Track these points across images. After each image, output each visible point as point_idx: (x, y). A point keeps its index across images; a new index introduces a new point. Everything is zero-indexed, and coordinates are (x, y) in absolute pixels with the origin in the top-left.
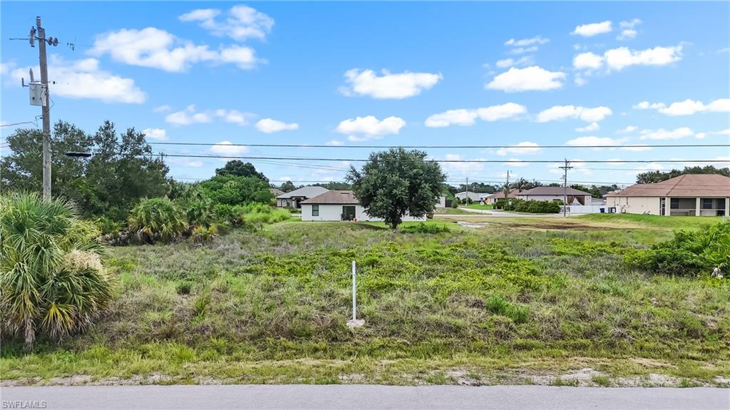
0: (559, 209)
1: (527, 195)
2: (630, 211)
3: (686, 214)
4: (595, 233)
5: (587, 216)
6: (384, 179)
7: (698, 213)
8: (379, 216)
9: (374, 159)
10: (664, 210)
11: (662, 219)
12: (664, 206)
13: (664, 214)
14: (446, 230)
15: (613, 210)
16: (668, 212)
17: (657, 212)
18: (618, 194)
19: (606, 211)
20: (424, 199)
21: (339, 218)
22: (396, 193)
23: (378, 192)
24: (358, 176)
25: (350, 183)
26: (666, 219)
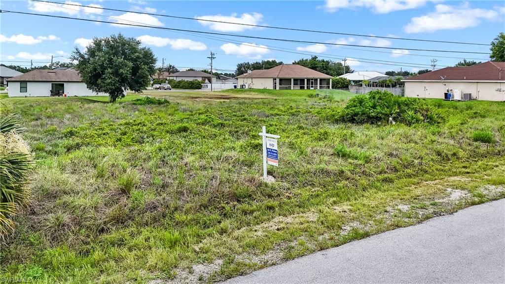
0: (202, 86)
1: (176, 77)
2: (253, 87)
3: (286, 88)
4: (241, 101)
5: (228, 91)
6: (110, 60)
7: (292, 88)
8: (106, 91)
9: (98, 44)
10: (275, 86)
11: (275, 92)
12: (275, 83)
13: (275, 88)
14: (166, 101)
15: (244, 86)
16: (278, 88)
17: (271, 87)
18: (246, 76)
19: (239, 87)
20: (143, 77)
21: (49, 94)
22: (122, 72)
23: (106, 71)
24: (82, 56)
25: (76, 62)
26: (276, 92)
